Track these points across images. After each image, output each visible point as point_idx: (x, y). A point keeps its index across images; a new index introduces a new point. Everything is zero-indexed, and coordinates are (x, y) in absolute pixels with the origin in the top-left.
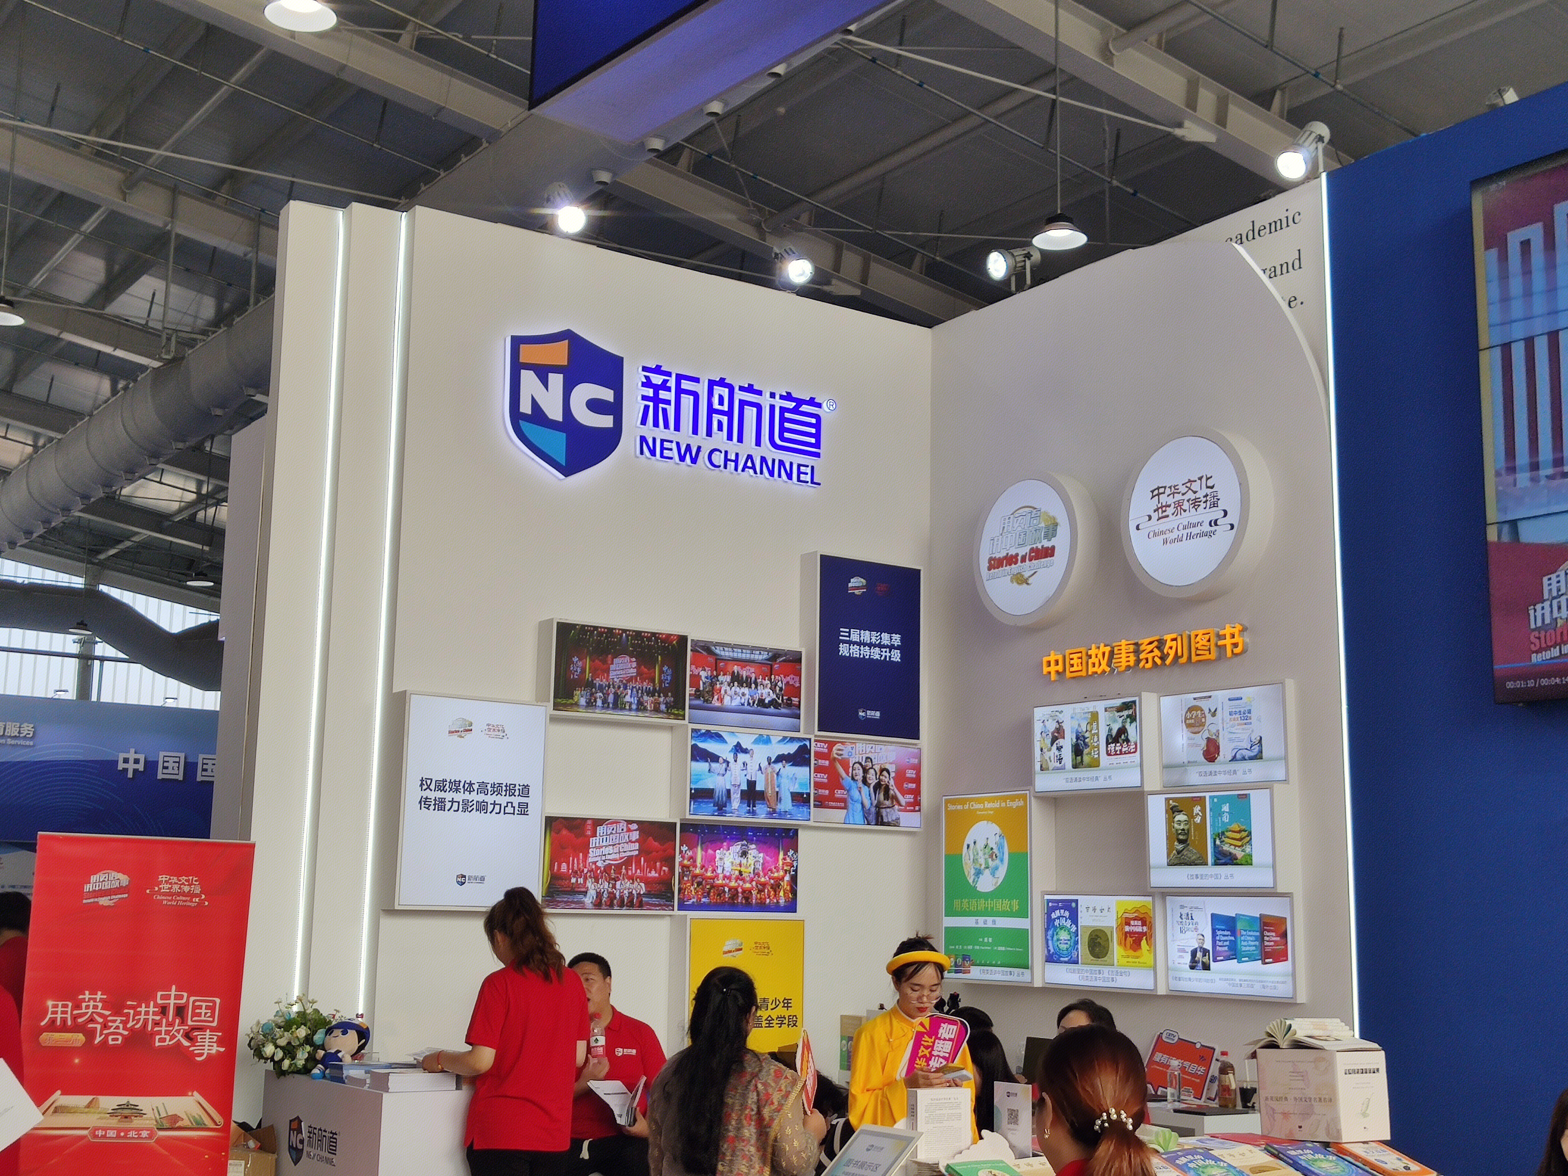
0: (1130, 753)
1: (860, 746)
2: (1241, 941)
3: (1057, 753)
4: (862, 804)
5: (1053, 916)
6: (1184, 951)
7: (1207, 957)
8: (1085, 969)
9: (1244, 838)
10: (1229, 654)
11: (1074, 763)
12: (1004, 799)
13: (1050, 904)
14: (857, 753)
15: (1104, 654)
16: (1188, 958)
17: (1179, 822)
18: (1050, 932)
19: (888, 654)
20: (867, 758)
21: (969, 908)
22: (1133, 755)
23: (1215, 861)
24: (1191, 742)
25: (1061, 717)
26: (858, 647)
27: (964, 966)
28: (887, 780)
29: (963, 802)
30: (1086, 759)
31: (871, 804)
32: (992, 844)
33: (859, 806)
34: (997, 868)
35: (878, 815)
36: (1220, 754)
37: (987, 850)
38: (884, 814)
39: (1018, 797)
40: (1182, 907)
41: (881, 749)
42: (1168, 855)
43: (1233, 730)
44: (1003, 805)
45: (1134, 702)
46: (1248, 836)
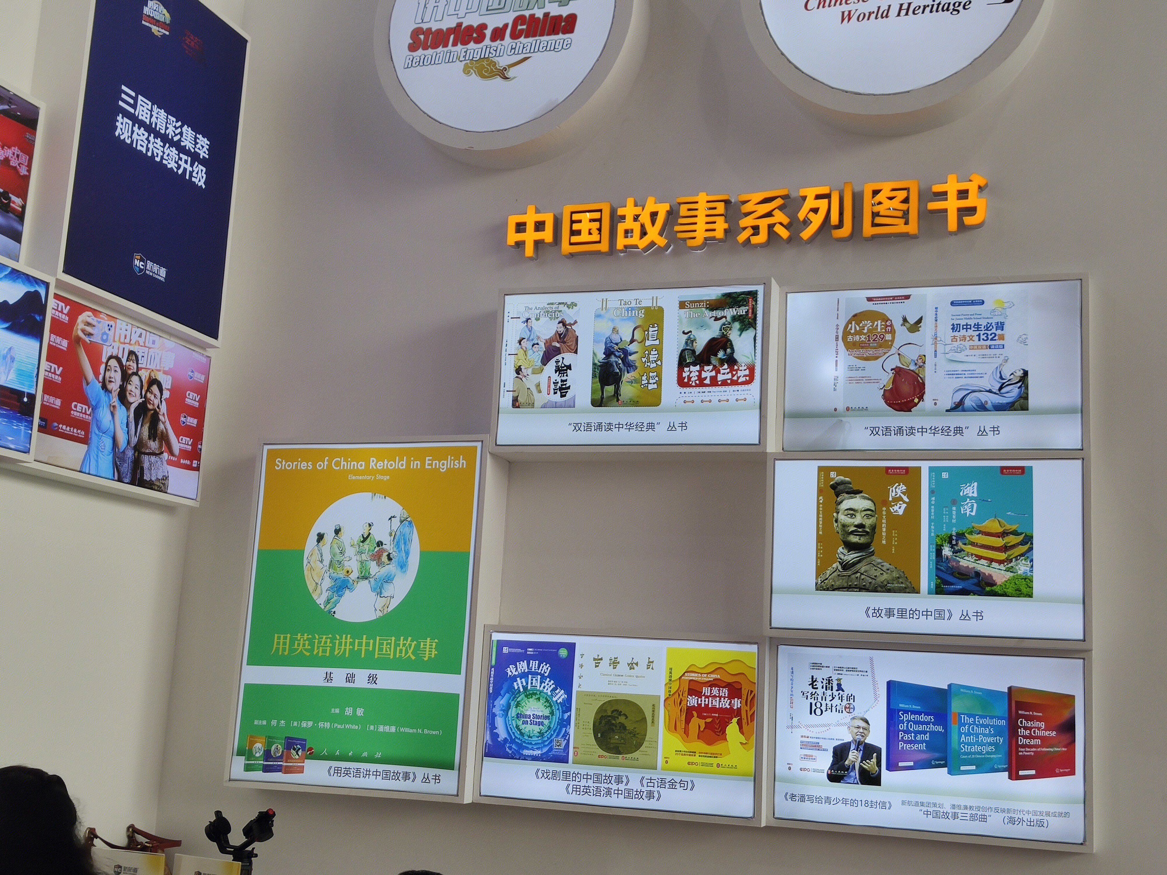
0: (734, 383)
1: (122, 325)
2: (960, 734)
3: (556, 377)
4: (114, 439)
5: (511, 671)
6: (817, 747)
7: (874, 760)
8: (583, 772)
9: (1013, 547)
10: (952, 223)
11: (598, 396)
12: (421, 455)
13: (505, 650)
14: (117, 339)
15: (654, 215)
16: (825, 761)
17: (852, 512)
18: (501, 702)
19: (189, 169)
20: (131, 353)
21: (311, 651)
22: (746, 387)
23: (937, 587)
24: (854, 374)
25: (569, 315)
26: (146, 134)
27: (289, 758)
28: (156, 402)
29: (315, 456)
30: (627, 390)
31: (129, 443)
32: (381, 533)
33: (108, 442)
34: (388, 579)
35: (137, 466)
36: (925, 397)
37: (366, 546)
38: (146, 465)
39: (456, 453)
40: (816, 666)
41: (154, 342)
42: (819, 571)
43: (960, 357)
44: (416, 464)
45: (753, 295)
46: (1023, 543)
